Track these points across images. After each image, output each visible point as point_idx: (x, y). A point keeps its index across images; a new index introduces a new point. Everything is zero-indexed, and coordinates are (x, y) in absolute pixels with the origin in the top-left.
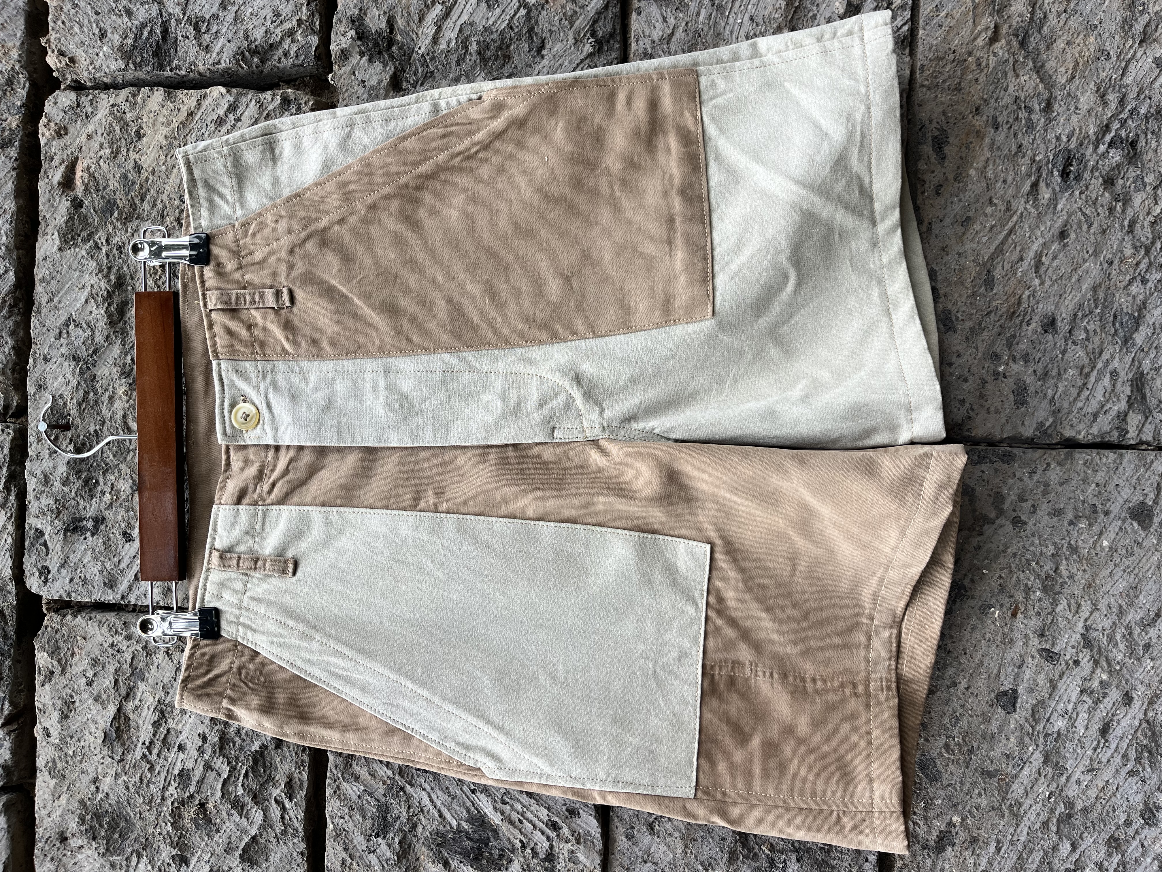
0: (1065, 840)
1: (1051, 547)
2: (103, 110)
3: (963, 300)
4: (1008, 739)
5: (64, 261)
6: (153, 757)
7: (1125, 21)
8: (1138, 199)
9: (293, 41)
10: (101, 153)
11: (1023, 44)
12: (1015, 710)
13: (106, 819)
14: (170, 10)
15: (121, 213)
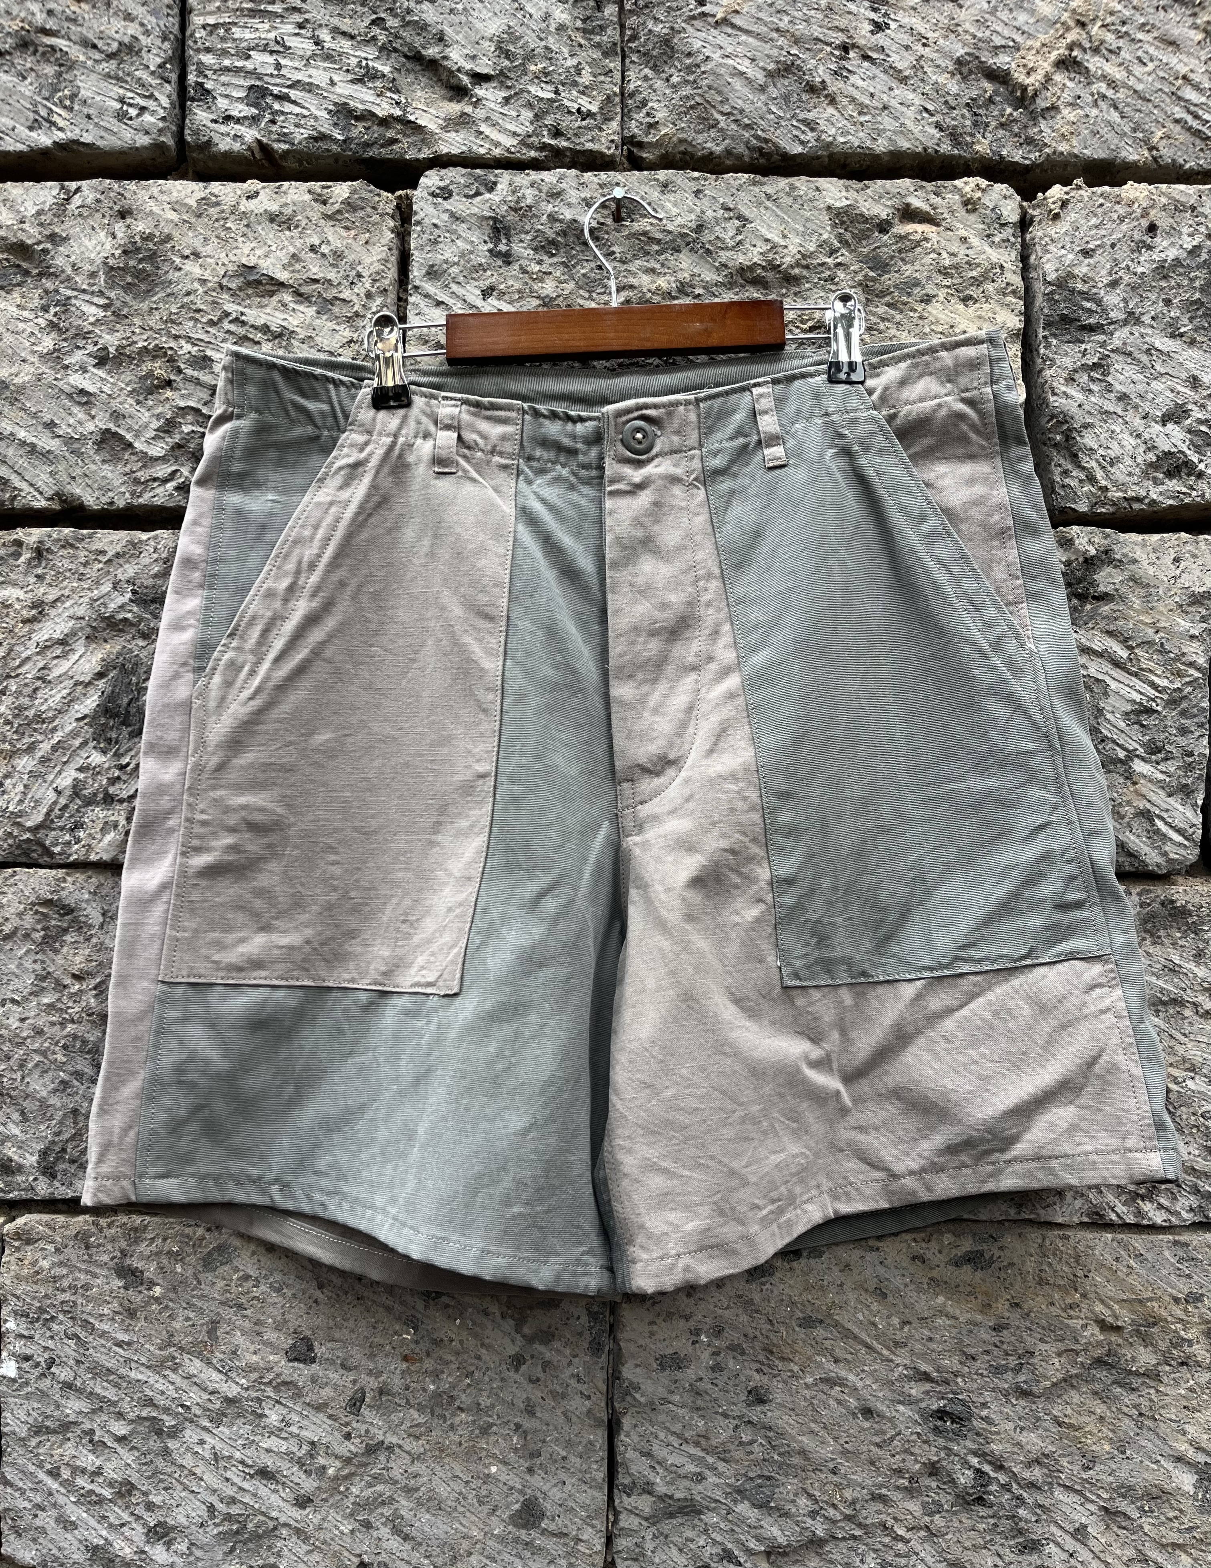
0: (130, 1428)
1: (488, 1402)
2: (995, 255)
3: (787, 1291)
4: (255, 1353)
5: (816, 213)
6: (226, 325)
7: (1131, 1488)
8: (914, 1506)
9: (1081, 481)
10: (945, 255)
11: (1099, 1362)
12: (290, 1361)
13: (148, 267)
14: (1117, 334)
15: (874, 280)
